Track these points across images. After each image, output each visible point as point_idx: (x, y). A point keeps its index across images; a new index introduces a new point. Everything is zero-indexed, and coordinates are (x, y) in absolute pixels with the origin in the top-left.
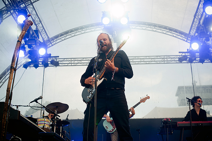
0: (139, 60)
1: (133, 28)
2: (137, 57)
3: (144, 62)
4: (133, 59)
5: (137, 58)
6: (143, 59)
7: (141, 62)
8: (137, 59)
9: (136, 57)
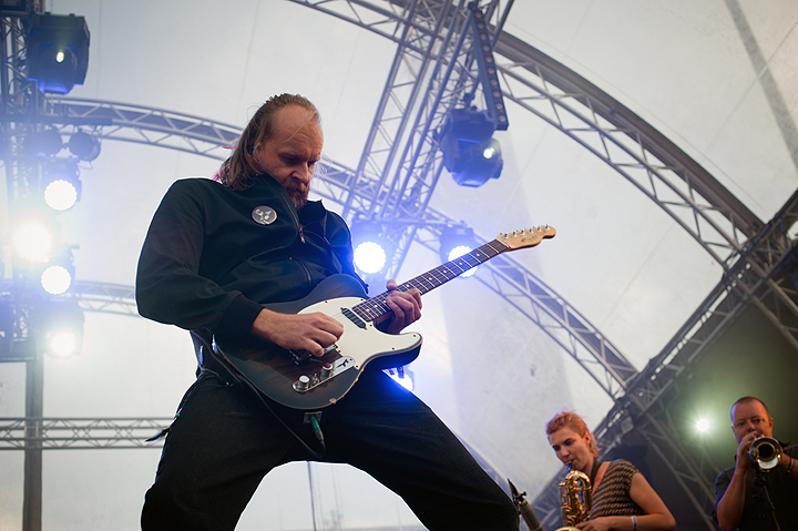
0: (112, 433)
1: (92, 310)
2: (105, 420)
3: (130, 439)
4: (89, 428)
5: (103, 424)
6: (126, 428)
7: (118, 439)
8: (105, 428)
9: (99, 420)
